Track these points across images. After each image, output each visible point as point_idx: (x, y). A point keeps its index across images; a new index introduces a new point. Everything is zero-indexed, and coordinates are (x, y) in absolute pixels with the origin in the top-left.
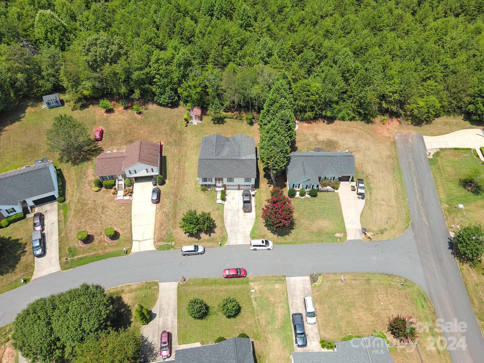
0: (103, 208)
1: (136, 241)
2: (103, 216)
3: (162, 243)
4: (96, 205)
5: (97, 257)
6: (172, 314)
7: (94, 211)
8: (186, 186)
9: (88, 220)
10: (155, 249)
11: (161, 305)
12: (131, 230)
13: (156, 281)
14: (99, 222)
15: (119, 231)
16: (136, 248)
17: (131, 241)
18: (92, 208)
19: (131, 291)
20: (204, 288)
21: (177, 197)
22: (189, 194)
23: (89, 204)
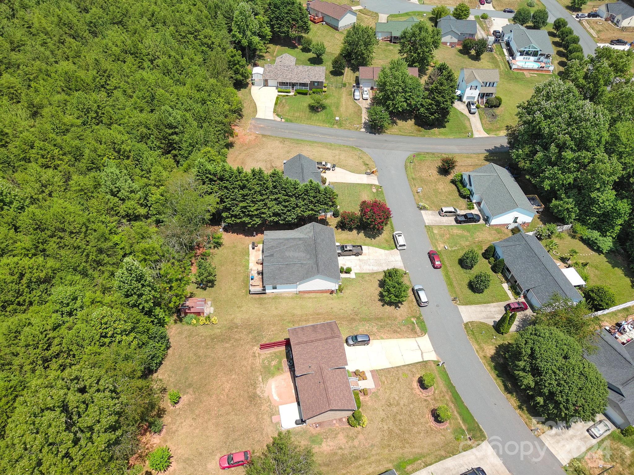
0: (390, 405)
1: (422, 357)
2: (402, 403)
3: (418, 329)
4: (388, 417)
5: (455, 399)
6: (488, 308)
7: (399, 417)
8: (335, 309)
9: (413, 422)
10: (427, 335)
11: (484, 318)
12: (411, 364)
13: (463, 326)
14: (412, 406)
15: (417, 379)
16: (432, 356)
17: (424, 363)
18: (395, 420)
19: (482, 349)
20: (455, 283)
21: (353, 319)
22: (348, 305)
23: (389, 428)
